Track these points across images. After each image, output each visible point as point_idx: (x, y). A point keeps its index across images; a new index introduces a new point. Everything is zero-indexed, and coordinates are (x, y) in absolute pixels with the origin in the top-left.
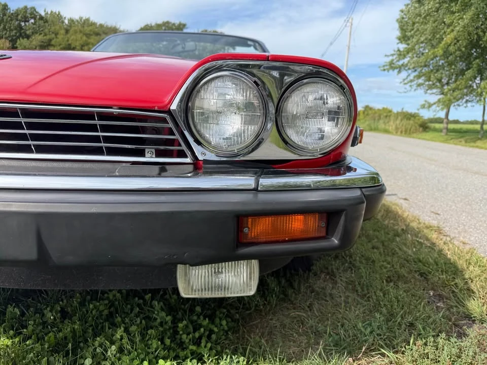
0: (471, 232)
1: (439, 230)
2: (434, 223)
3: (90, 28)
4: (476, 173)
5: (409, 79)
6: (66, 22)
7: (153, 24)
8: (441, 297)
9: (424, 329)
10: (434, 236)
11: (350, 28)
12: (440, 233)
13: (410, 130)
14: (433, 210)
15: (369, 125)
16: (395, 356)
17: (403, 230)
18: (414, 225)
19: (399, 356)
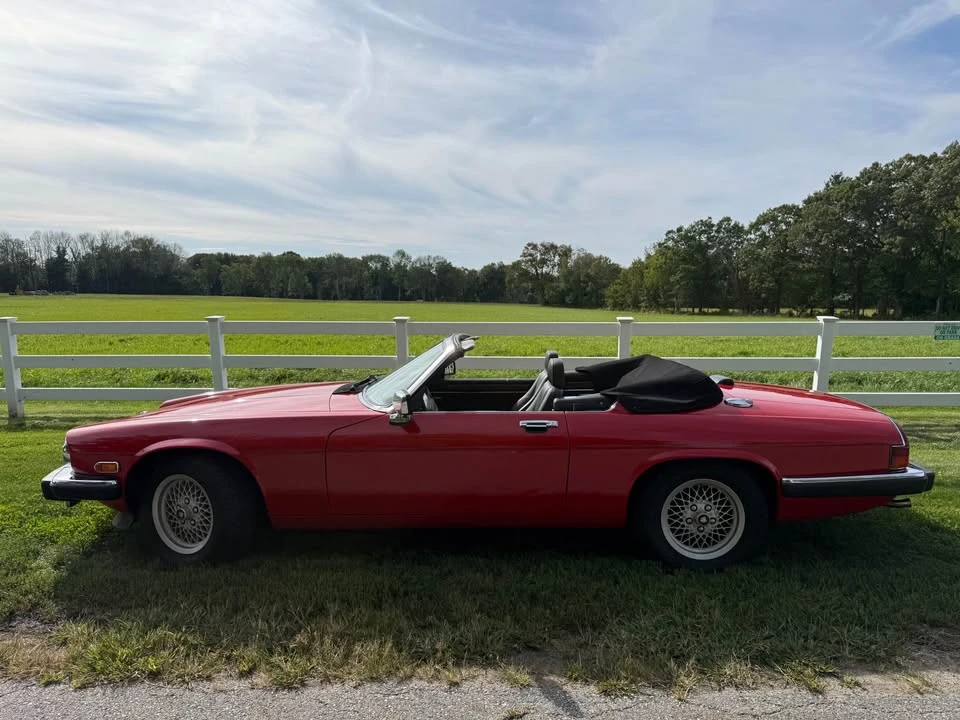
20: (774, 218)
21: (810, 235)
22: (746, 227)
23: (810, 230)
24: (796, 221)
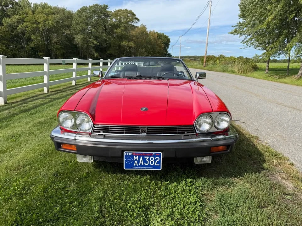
0: (270, 138)
1: (257, 138)
2: (255, 135)
3: (48, 10)
4: (279, 104)
5: (246, 41)
6: (32, 5)
7: (88, 6)
8: (255, 163)
9: (249, 171)
10: (255, 141)
11: (210, 7)
12: (258, 139)
13: (247, 70)
14: (256, 128)
15: (223, 68)
16: (241, 178)
17: (243, 139)
18: (247, 136)
19: (242, 178)
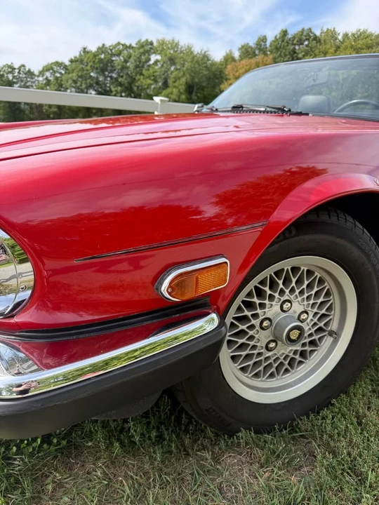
20: (52, 69)
21: (75, 82)
22: (36, 73)
23: (75, 78)
24: (66, 73)
